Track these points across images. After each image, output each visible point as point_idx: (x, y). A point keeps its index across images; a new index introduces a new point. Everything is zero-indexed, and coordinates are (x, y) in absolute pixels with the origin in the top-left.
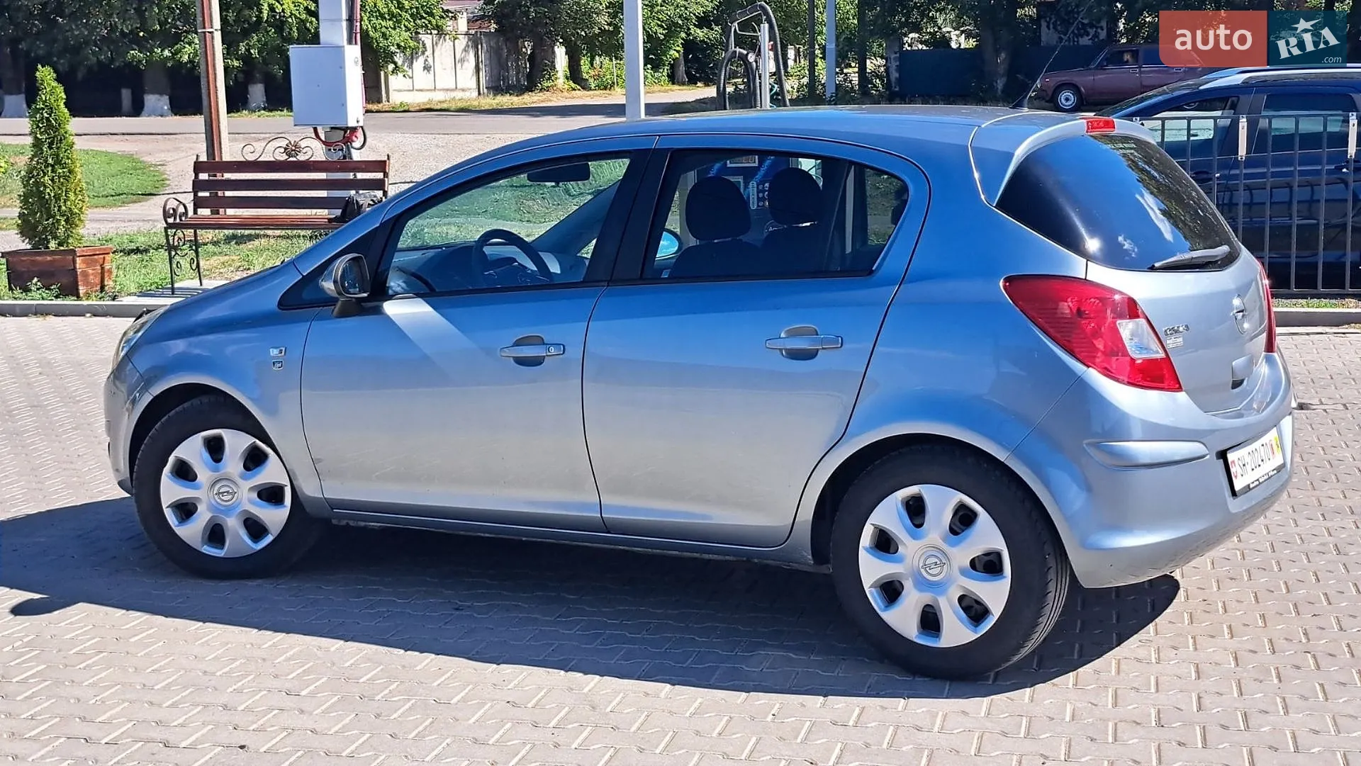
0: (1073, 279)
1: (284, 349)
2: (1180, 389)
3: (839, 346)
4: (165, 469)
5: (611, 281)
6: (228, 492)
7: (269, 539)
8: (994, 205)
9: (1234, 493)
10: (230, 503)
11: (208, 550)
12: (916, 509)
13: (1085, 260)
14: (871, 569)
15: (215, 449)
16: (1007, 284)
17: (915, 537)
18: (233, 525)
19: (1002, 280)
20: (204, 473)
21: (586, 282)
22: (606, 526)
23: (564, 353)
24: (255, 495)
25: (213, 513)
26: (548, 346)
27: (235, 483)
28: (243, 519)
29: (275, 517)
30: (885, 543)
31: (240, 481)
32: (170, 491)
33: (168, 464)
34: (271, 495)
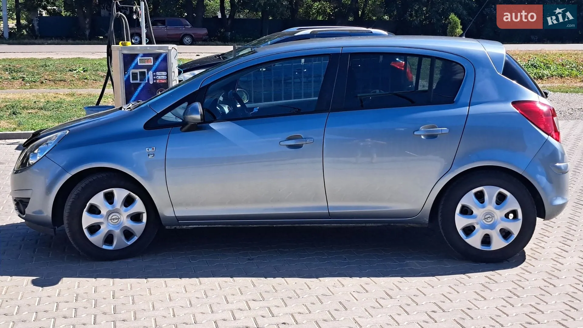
1: (155, 148)
4: (84, 210)
6: (116, 218)
7: (135, 238)
8: (502, 74)
10: (117, 223)
11: (105, 247)
12: (480, 197)
13: (537, 95)
14: (461, 222)
15: (110, 198)
17: (481, 207)
18: (118, 234)
20: (104, 210)
21: (316, 111)
22: (330, 216)
23: (313, 142)
24: (129, 219)
25: (109, 229)
26: (305, 139)
27: (120, 214)
28: (123, 230)
29: (139, 228)
30: (466, 211)
31: (122, 212)
32: (87, 220)
33: (86, 207)
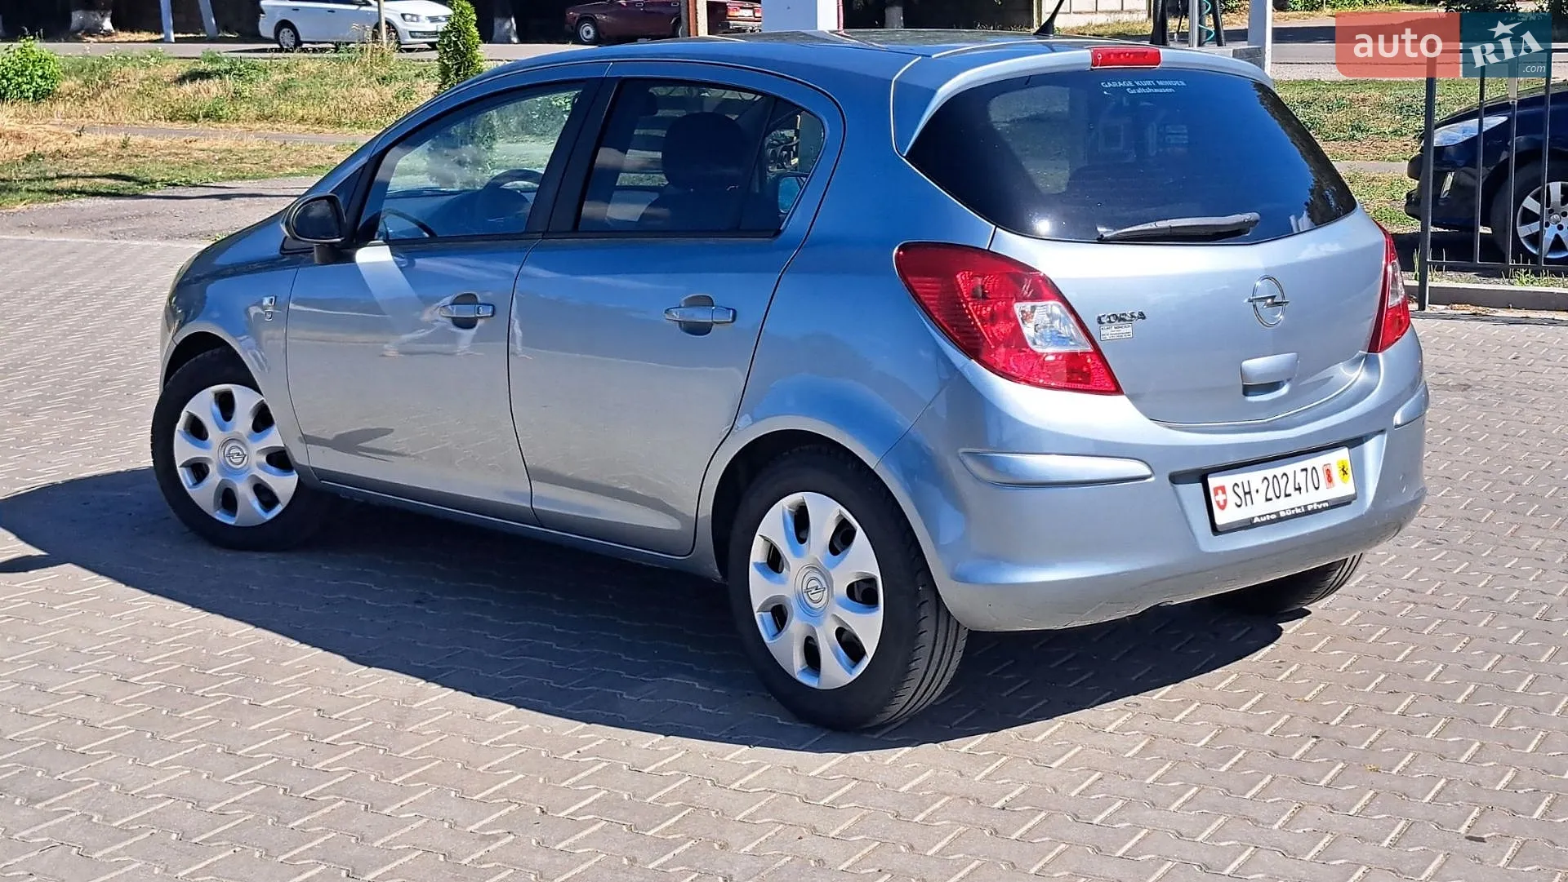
0: (973, 250)
1: (274, 298)
2: (1118, 390)
3: (730, 320)
4: (178, 425)
5: (546, 234)
6: (238, 454)
7: (279, 509)
8: (905, 155)
9: (1215, 529)
10: (240, 466)
11: (220, 516)
12: (801, 521)
13: (994, 227)
14: (761, 589)
15: (226, 404)
16: (901, 253)
17: (797, 554)
18: (244, 491)
19: (897, 248)
20: (214, 433)
21: (528, 233)
22: (538, 518)
23: (492, 316)
24: (263, 459)
25: (223, 476)
26: (477, 306)
27: (243, 444)
28: (254, 483)
29: (284, 485)
30: (775, 562)
31: (248, 442)
32: (184, 450)
33: (181, 420)
34: (279, 460)
